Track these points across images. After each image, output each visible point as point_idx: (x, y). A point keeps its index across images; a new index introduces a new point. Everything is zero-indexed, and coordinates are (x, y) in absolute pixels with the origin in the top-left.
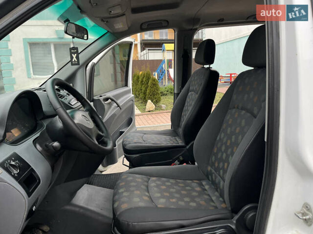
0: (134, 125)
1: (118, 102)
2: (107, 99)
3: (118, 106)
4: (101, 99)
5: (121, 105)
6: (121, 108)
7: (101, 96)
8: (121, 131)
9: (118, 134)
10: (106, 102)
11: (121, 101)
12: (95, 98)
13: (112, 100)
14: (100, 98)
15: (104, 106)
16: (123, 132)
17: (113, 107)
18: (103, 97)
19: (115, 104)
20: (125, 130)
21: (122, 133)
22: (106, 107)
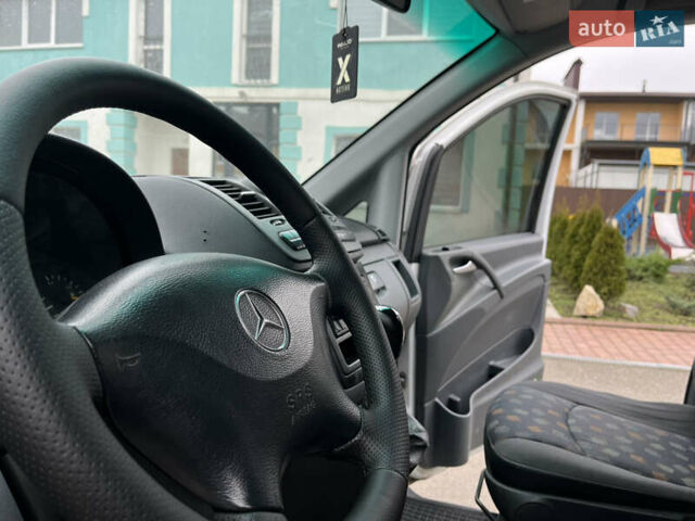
0: (537, 354)
1: (498, 273)
2: (462, 261)
3: (496, 286)
4: (445, 256)
5: (503, 284)
6: (504, 292)
7: (445, 249)
8: (492, 363)
9: (483, 372)
10: (457, 270)
11: (506, 274)
12: (428, 252)
13: (479, 265)
14: (442, 254)
15: (449, 280)
16: (499, 370)
17: (478, 287)
18: (453, 253)
19: (486, 281)
20: (507, 365)
21: (493, 371)
22: (456, 284)
